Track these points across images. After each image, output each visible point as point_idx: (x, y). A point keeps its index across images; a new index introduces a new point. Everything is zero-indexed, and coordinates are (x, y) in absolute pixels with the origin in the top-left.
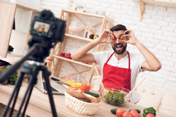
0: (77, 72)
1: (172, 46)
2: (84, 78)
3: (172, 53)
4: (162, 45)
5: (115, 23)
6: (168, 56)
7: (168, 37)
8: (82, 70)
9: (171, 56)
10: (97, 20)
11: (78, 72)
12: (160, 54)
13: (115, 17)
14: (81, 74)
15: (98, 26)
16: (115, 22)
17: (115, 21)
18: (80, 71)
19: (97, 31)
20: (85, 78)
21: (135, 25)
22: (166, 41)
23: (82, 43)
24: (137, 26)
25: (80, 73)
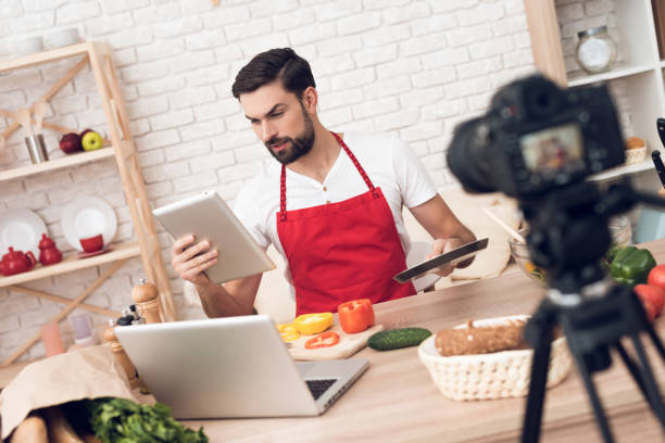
0: (67, 307)
1: (363, 45)
2: (106, 309)
3: (375, 65)
4: (332, 56)
5: (118, 53)
6: (367, 84)
7: (336, 19)
8: (85, 287)
9: (376, 77)
10: (41, 73)
11: (75, 303)
12: (338, 91)
13: (109, 33)
14: (89, 302)
15: (59, 95)
16: (117, 50)
17: (117, 47)
18: (77, 292)
19: (62, 115)
20: (113, 308)
21: (203, 26)
22: (337, 35)
23: (24, 186)
24: (212, 29)
25: (82, 302)
